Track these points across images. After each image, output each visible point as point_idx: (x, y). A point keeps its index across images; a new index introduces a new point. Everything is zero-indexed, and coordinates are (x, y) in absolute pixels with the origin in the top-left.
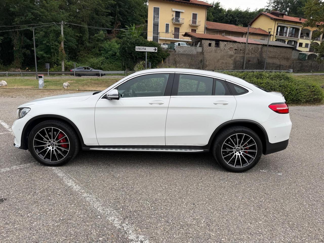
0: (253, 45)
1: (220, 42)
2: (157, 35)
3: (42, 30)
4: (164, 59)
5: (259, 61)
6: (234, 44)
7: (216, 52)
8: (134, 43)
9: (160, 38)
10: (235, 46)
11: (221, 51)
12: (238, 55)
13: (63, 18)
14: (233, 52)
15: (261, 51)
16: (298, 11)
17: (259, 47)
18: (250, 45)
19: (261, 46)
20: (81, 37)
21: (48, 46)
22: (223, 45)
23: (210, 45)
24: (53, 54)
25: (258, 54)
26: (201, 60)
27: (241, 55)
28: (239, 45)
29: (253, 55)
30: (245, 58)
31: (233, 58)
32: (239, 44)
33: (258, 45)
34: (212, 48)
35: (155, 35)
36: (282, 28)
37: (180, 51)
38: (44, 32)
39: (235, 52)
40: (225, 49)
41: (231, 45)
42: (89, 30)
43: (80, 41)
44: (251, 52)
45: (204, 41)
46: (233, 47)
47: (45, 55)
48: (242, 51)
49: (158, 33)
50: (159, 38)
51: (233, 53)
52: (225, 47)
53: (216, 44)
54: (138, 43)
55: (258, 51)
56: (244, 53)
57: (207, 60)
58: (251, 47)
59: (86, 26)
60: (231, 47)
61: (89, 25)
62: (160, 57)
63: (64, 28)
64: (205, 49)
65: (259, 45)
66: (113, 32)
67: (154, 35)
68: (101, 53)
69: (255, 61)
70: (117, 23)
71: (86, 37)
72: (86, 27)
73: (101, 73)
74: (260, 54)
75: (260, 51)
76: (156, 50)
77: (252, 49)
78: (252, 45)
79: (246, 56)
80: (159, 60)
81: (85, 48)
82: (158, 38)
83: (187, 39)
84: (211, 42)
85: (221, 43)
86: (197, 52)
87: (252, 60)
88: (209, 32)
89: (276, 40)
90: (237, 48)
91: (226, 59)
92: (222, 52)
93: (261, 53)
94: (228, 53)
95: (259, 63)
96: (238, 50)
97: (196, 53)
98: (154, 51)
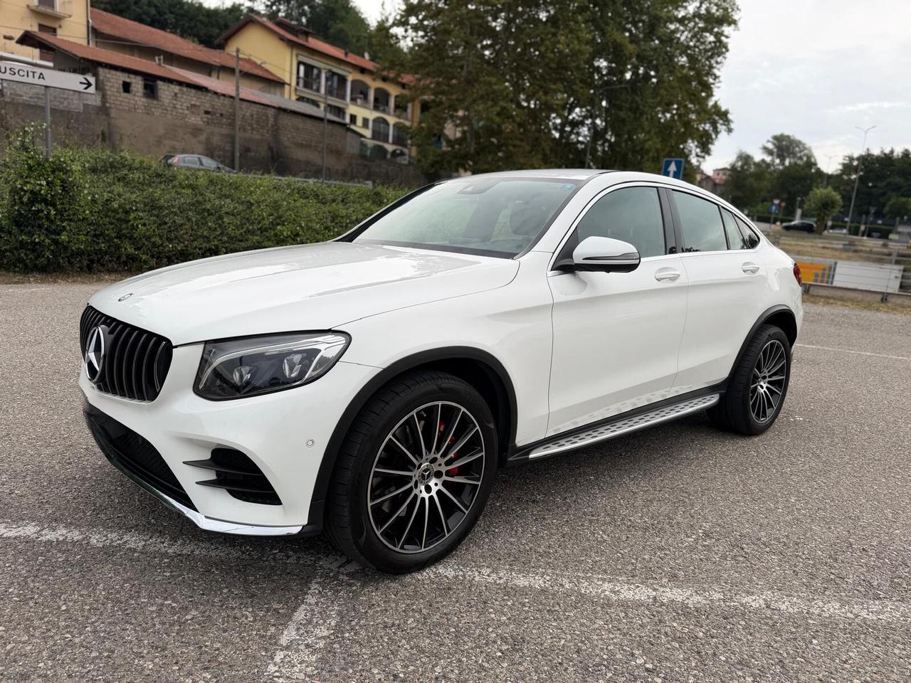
0: (253, 105)
1: (160, 83)
5: (272, 152)
6: (202, 95)
7: (148, 113)
10: (205, 101)
11: (165, 111)
12: (216, 130)
14: (202, 118)
15: (276, 125)
16: (332, 31)
17: (268, 112)
18: (245, 105)
19: (273, 110)
22: (167, 93)
23: (126, 87)
25: (268, 133)
26: (103, 134)
27: (225, 131)
28: (216, 99)
29: (255, 132)
30: (237, 140)
31: (203, 137)
32: (215, 96)
33: (266, 107)
34: (136, 98)
36: (309, 68)
37: (21, 96)
39: (205, 120)
40: (175, 108)
41: (191, 97)
44: (251, 125)
45: (106, 70)
46: (198, 104)
48: (224, 120)
51: (201, 123)
52: (176, 100)
53: (146, 87)
55: (268, 123)
56: (232, 125)
57: (122, 135)
58: (249, 111)
60: (193, 103)
64: (111, 100)
65: (269, 109)
69: (263, 152)
74: (272, 131)
75: (273, 123)
76: (89, 85)
77: (252, 115)
78: (251, 106)
79: (239, 135)
83: (28, 56)
84: (129, 77)
85: (163, 87)
86: (86, 106)
87: (254, 148)
88: (103, 43)
89: (298, 100)
90: (210, 110)
91: (182, 138)
92: (169, 116)
93: (276, 130)
94: (187, 120)
95: (272, 158)
96: (215, 114)
97: (82, 108)
98: (81, 88)
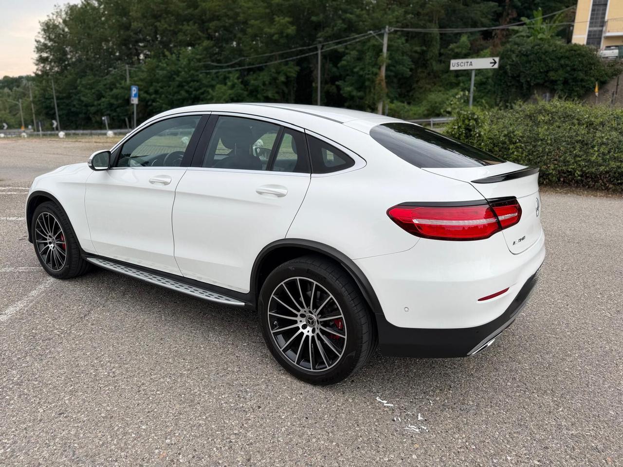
2: (600, 28)
3: (354, 49)
4: (603, 84)
8: (529, 52)
9: (608, 34)
13: (391, 21)
20: (423, 53)
21: (361, 76)
24: (368, 90)
35: (595, 29)
38: (358, 51)
42: (441, 39)
43: (421, 61)
47: (355, 93)
49: (603, 23)
50: (604, 35)
54: (538, 52)
59: (435, 30)
61: (441, 27)
62: (593, 79)
63: (389, 40)
66: (495, 34)
67: (591, 29)
68: (459, 80)
70: (508, 14)
71: (434, 51)
72: (434, 32)
73: (433, 121)
76: (495, 63)
80: (587, 86)
81: (429, 74)
82: (601, 34)
